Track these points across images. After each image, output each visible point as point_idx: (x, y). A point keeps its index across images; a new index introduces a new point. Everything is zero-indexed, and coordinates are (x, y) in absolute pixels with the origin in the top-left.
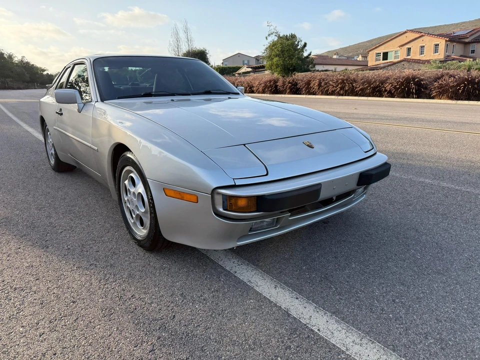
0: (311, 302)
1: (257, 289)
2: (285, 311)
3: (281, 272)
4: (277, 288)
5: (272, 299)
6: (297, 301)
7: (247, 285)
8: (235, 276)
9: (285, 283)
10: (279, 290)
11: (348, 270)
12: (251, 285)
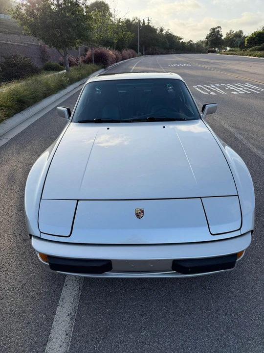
0: (70, 344)
1: (59, 308)
2: (48, 339)
3: (89, 304)
4: (68, 317)
5: (54, 323)
6: (64, 337)
7: (58, 301)
8: (62, 289)
9: (78, 316)
10: (68, 319)
11: (133, 335)
12: (60, 303)
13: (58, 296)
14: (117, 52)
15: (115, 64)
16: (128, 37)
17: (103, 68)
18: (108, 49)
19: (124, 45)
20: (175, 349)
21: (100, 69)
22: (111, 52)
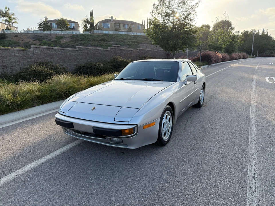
0: (53, 157)
1: (61, 149)
2: (49, 154)
3: (72, 150)
5: (55, 152)
6: (54, 155)
8: (68, 144)
9: (64, 152)
10: (60, 152)
11: (75, 162)
12: (63, 147)
13: (65, 146)
14: (226, 55)
15: (222, 63)
16: (238, 44)
17: (206, 64)
18: (216, 52)
19: (234, 49)
20: (84, 170)
21: (204, 65)
22: (219, 54)
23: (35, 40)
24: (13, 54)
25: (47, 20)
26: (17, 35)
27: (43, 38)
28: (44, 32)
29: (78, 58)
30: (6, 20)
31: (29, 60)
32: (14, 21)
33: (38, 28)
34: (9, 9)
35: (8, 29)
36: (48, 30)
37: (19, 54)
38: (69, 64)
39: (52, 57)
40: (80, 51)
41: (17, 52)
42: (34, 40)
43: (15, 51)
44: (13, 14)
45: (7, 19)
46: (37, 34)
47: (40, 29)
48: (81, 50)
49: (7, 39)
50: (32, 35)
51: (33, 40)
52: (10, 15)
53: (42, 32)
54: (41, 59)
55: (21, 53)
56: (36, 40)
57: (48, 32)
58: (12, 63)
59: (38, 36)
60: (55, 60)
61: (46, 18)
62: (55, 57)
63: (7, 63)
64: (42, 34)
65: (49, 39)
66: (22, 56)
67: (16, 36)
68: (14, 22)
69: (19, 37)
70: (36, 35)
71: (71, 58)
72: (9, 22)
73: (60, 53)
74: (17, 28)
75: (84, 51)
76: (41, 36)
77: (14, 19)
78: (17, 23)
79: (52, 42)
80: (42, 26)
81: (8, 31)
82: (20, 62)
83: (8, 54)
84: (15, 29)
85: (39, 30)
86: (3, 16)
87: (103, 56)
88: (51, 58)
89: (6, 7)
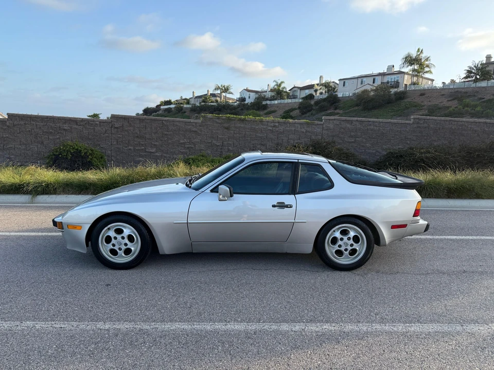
23: (450, 101)
24: (293, 129)
25: (490, 60)
26: (423, 93)
27: (468, 94)
28: (473, 85)
29: (409, 137)
30: (414, 70)
31: (313, 137)
32: (427, 69)
33: (466, 78)
34: (422, 51)
35: (414, 84)
36: (484, 80)
37: (301, 128)
38: (384, 147)
39: (352, 134)
40: (415, 126)
41: (299, 126)
42: (449, 99)
43: (296, 125)
44: (427, 59)
45: (416, 67)
46: (459, 90)
47: (469, 79)
48: (418, 123)
49: (406, 100)
50: (450, 91)
51: (448, 101)
52: (423, 61)
53: (471, 85)
54: (333, 136)
55: (304, 128)
56: (453, 100)
57: (484, 84)
58: (289, 141)
59: (461, 92)
60: (357, 139)
61: (489, 57)
62: (359, 134)
63: (283, 140)
64: (469, 88)
65: (480, 96)
66: (305, 131)
67: (422, 95)
68: (426, 72)
69: (425, 96)
70: (457, 90)
71: (392, 137)
72: (419, 72)
73: (372, 127)
74: (432, 80)
75: (426, 125)
76: (466, 93)
77: (428, 66)
78: (431, 72)
79: (484, 102)
80: (474, 73)
81: (413, 88)
82: (299, 140)
83: (287, 128)
84: (430, 82)
85: (464, 82)
86: (411, 64)
87: (478, 135)
88: (351, 136)
89: (419, 49)
